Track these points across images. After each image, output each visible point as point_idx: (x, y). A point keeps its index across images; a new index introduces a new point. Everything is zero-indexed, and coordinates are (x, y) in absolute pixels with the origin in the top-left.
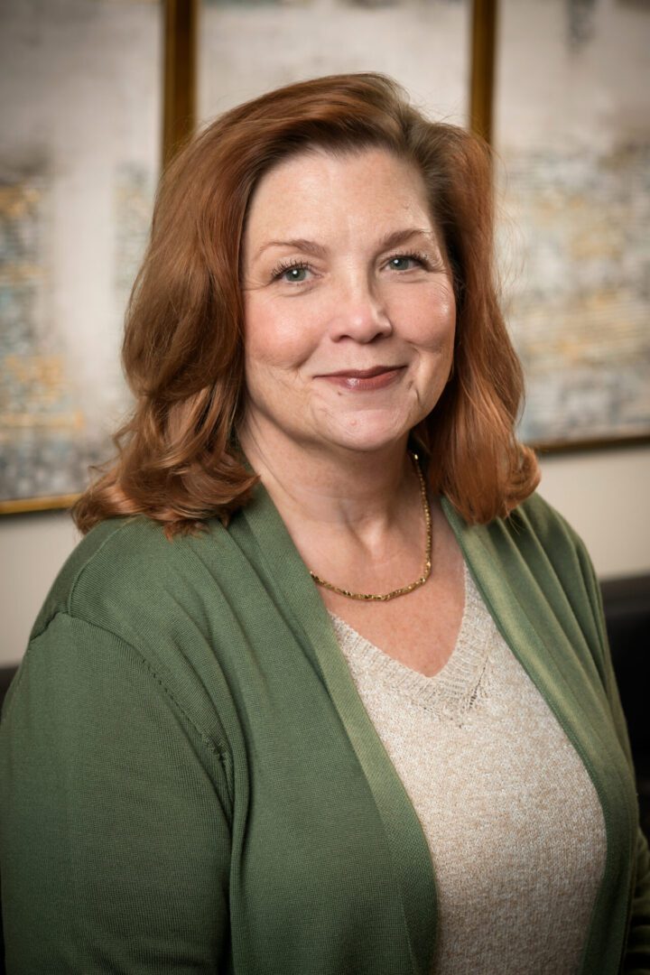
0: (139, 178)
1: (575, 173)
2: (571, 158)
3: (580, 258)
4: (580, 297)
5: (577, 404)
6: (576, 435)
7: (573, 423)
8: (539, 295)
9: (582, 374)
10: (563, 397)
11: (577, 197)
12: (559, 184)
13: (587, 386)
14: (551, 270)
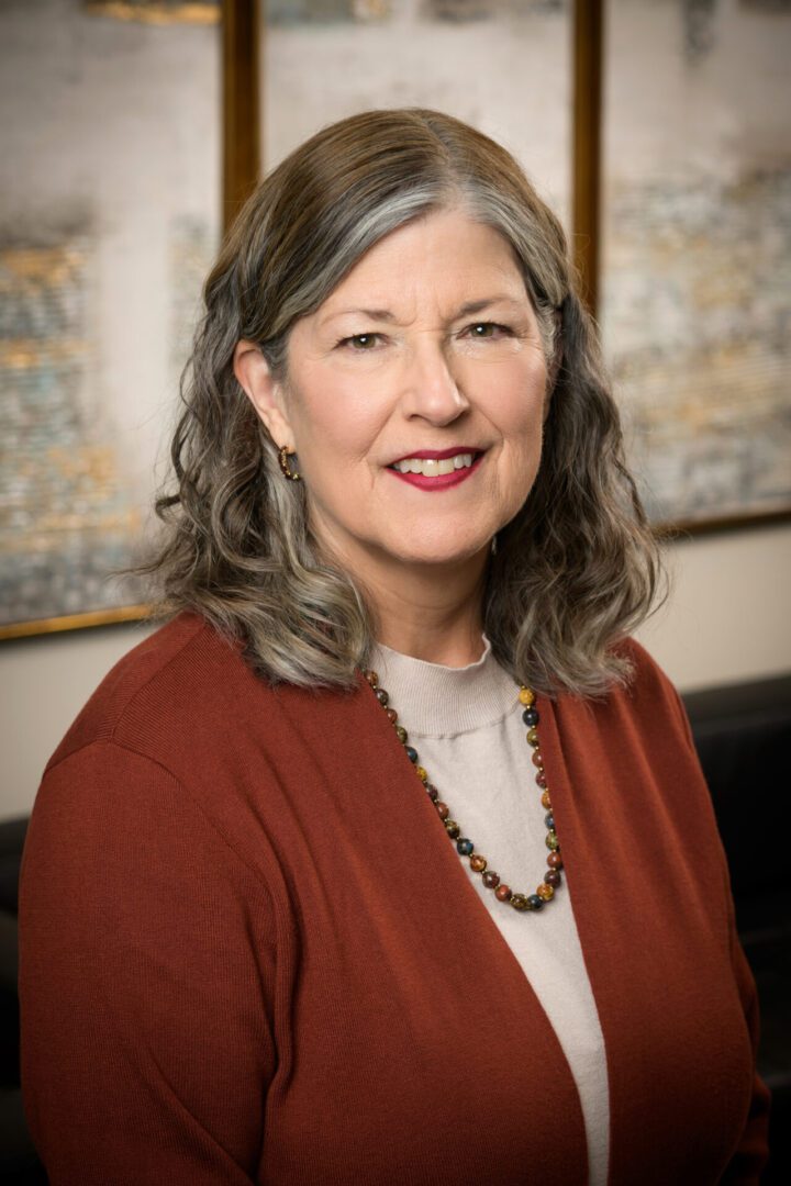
0: (197, 233)
1: (696, 207)
2: (690, 190)
3: (704, 306)
4: (704, 353)
5: (702, 478)
6: (702, 514)
7: (699, 501)
8: (657, 352)
9: (709, 443)
10: (687, 471)
11: (697, 236)
12: (677, 220)
13: (714, 457)
14: (671, 323)
